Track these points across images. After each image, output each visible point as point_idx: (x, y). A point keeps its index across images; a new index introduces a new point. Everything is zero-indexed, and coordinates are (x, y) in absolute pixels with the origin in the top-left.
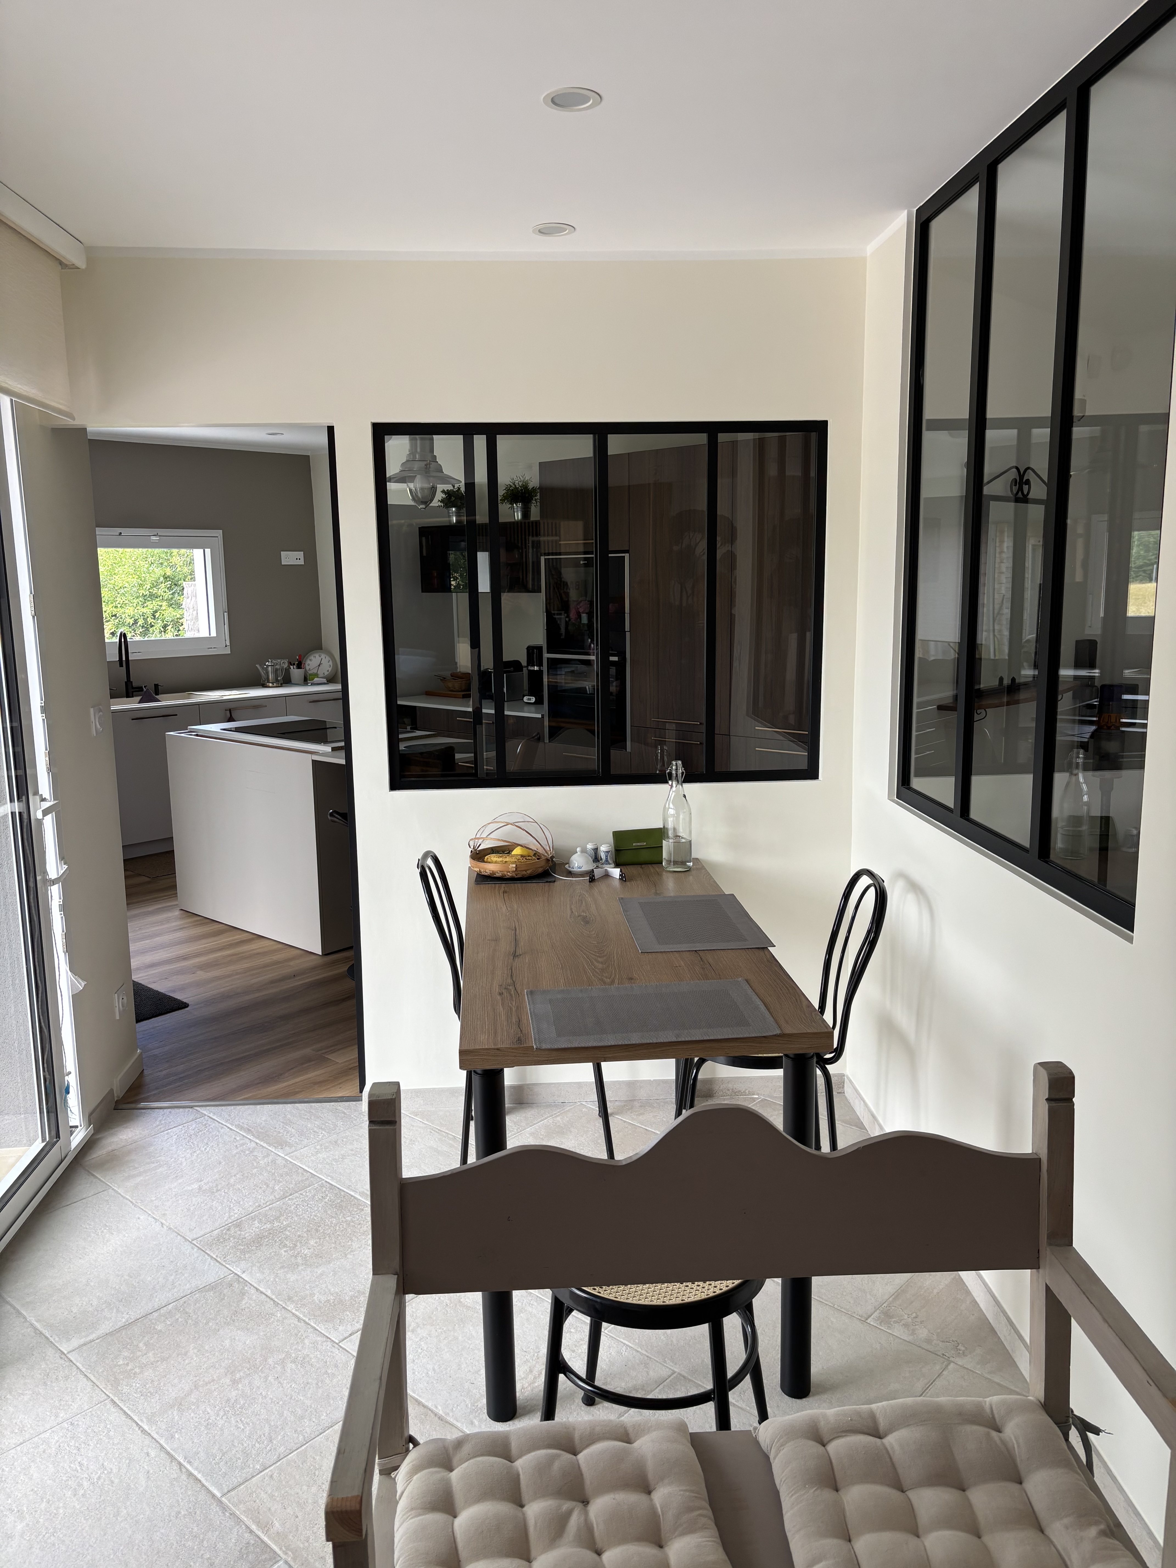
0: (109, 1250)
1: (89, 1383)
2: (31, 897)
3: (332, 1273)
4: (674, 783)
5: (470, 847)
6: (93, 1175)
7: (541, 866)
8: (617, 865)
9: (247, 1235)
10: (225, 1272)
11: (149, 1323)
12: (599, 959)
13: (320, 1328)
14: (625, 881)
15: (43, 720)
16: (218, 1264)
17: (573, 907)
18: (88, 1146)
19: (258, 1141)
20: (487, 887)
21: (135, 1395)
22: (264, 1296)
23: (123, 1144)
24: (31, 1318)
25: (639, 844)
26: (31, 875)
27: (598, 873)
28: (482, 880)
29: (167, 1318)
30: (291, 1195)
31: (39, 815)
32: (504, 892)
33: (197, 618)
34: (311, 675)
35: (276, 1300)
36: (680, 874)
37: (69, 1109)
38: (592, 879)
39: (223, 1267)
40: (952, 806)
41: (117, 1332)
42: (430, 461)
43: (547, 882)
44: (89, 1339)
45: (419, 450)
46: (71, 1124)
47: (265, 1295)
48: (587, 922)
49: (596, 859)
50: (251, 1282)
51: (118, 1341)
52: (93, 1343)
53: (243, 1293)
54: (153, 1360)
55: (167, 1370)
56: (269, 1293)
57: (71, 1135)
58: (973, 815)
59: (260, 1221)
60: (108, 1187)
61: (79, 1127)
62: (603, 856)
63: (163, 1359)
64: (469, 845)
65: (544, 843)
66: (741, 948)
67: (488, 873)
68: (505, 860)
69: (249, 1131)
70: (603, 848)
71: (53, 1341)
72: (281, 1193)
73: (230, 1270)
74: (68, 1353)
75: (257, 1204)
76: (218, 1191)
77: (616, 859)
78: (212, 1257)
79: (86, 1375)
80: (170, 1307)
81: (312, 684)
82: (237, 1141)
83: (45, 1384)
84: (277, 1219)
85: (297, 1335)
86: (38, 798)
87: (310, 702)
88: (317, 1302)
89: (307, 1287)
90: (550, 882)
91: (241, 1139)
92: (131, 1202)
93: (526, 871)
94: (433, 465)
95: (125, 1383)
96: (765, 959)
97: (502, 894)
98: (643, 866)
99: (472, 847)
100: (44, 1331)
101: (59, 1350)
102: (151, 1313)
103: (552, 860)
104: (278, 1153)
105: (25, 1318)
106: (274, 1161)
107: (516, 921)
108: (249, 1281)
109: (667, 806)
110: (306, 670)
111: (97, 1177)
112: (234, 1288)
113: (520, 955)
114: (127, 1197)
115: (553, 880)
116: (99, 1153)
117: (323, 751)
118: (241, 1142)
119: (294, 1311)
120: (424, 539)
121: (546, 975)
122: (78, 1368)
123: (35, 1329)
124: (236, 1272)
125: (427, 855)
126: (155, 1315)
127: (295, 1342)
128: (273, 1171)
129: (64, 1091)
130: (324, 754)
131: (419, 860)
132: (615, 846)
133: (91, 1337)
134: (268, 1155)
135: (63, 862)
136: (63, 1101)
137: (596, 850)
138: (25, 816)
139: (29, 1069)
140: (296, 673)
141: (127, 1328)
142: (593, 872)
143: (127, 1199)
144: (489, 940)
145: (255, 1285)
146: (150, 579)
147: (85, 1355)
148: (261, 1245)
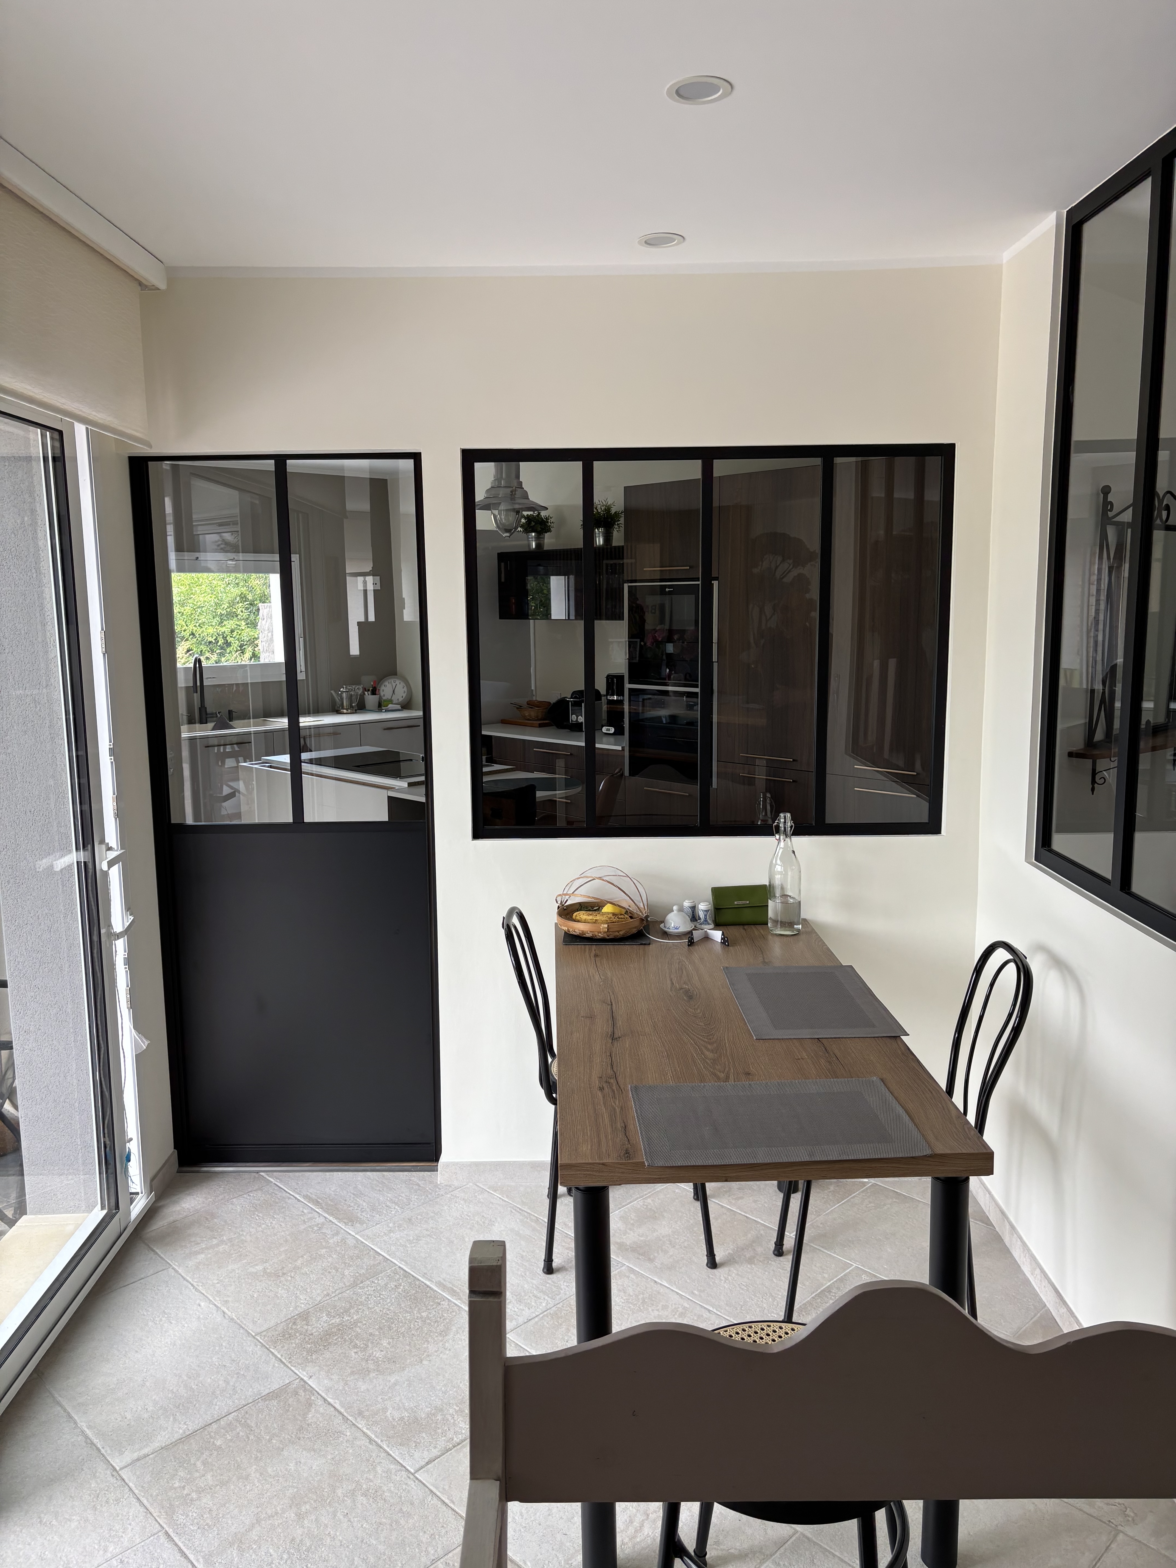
0: (167, 1343)
1: (142, 1509)
2: (95, 951)
3: (406, 1383)
4: (782, 837)
5: (557, 902)
6: (153, 1251)
7: (634, 926)
8: (718, 925)
9: (315, 1330)
10: (290, 1377)
11: (208, 1437)
12: (709, 1047)
13: (394, 1453)
14: (728, 945)
15: (112, 763)
16: (282, 1366)
17: (672, 976)
18: (149, 1214)
19: (326, 1215)
20: (576, 949)
21: (191, 1527)
22: (332, 1409)
23: (185, 1214)
24: (82, 1424)
25: (740, 902)
26: (95, 929)
27: (697, 935)
28: (569, 940)
29: (227, 1432)
30: (362, 1282)
31: (105, 867)
32: (596, 956)
33: (272, 640)
34: (385, 701)
35: (345, 1414)
36: (789, 938)
37: (129, 1178)
38: (691, 943)
39: (288, 1370)
40: (1109, 876)
41: (173, 1446)
42: (516, 487)
43: (641, 944)
44: (144, 1453)
45: (504, 476)
46: (133, 1191)
47: (334, 1407)
48: (691, 997)
49: (694, 918)
50: (318, 1390)
51: (174, 1458)
52: (147, 1458)
53: (309, 1404)
54: (211, 1483)
55: (227, 1498)
56: (338, 1406)
57: (131, 1203)
58: (1136, 888)
59: (329, 1314)
60: (168, 1265)
61: (140, 1195)
62: (702, 915)
63: (223, 1484)
64: (556, 900)
65: (637, 899)
66: (869, 1036)
67: (577, 933)
68: (595, 918)
69: (317, 1203)
70: (702, 907)
71: (105, 1453)
72: (352, 1279)
73: (295, 1373)
74: (121, 1469)
75: (325, 1293)
76: (284, 1274)
77: (715, 918)
78: (276, 1357)
79: (138, 1499)
80: (230, 1417)
81: (387, 711)
82: (305, 1214)
83: (95, 1508)
84: (347, 1311)
85: (368, 1460)
86: (104, 847)
87: (385, 729)
88: (391, 1419)
89: (379, 1399)
90: (645, 944)
91: (309, 1213)
92: (192, 1285)
93: (618, 931)
94: (519, 491)
95: (181, 1512)
96: (900, 1052)
97: (593, 959)
98: (746, 927)
99: (559, 902)
100: (95, 1441)
101: (111, 1465)
102: (211, 1424)
103: (647, 920)
104: (348, 1230)
105: (75, 1423)
106: (343, 1240)
107: (611, 994)
108: (317, 1389)
109: (774, 862)
110: (380, 696)
111: (157, 1253)
112: (299, 1397)
113: (619, 1038)
114: (188, 1278)
115: (648, 942)
116: (159, 1224)
117: (399, 786)
118: (310, 1216)
119: (365, 1430)
120: (503, 564)
121: (650, 1066)
122: (131, 1489)
123: (87, 1437)
124: (302, 1377)
125: (511, 912)
126: (214, 1426)
127: (366, 1470)
128: (343, 1252)
129: (125, 1159)
130: (400, 790)
131: (504, 918)
132: (714, 904)
133: (146, 1451)
134: (337, 1234)
135: (128, 912)
136: (124, 1170)
137: (694, 908)
138: (90, 866)
139: (89, 1131)
140: (370, 699)
141: (184, 1441)
142: (692, 935)
143: (187, 1281)
144: (583, 1017)
145: (323, 1394)
146: (226, 599)
147: (138, 1473)
148: (330, 1344)
